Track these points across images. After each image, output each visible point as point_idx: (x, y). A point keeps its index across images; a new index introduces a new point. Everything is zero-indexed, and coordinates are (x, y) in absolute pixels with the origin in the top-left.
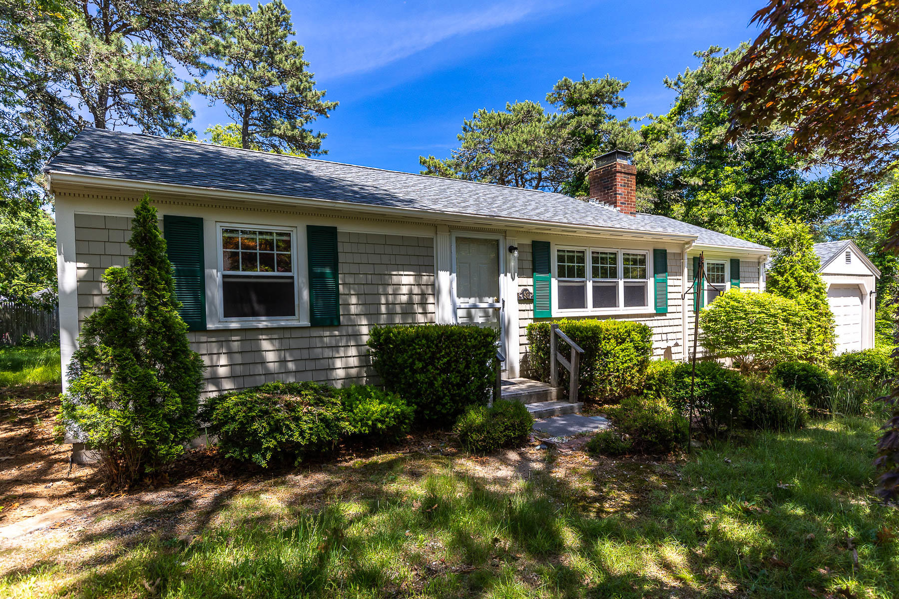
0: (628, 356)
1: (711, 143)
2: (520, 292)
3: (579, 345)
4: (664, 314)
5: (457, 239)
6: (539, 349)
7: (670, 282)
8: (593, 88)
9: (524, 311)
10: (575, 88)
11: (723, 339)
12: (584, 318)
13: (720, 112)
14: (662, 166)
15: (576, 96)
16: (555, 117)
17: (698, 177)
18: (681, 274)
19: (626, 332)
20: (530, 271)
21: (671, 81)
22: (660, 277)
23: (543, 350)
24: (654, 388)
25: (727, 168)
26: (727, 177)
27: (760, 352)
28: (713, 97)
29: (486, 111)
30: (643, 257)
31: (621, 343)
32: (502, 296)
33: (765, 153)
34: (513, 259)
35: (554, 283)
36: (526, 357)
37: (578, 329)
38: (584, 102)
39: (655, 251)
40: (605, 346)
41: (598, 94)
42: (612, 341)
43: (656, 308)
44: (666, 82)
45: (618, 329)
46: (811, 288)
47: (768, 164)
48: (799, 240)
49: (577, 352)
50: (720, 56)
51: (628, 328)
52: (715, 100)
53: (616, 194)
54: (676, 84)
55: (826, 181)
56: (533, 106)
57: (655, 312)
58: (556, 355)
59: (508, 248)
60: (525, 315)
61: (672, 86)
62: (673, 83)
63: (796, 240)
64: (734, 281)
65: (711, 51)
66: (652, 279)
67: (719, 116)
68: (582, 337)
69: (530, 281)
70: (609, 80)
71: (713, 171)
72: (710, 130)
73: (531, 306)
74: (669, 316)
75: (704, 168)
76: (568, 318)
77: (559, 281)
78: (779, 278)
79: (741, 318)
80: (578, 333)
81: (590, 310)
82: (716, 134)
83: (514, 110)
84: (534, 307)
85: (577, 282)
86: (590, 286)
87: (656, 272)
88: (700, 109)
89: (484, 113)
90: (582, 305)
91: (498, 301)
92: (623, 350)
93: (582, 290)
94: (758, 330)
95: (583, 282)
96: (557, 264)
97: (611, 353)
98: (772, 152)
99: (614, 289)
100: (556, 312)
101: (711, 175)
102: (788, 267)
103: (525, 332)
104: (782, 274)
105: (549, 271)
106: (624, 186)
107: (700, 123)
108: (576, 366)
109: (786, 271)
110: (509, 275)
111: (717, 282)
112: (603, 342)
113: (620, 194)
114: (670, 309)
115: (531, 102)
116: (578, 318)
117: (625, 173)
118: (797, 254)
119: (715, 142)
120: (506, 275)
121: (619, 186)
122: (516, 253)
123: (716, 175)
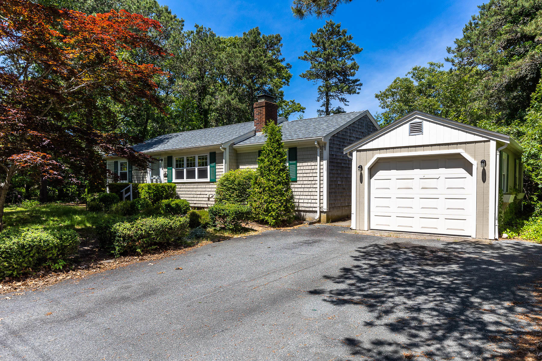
2: (165, 173)
7: (217, 167)
9: (165, 180)
20: (167, 167)
22: (213, 165)
30: (206, 157)
32: (160, 175)
34: (162, 163)
39: (211, 153)
43: (210, 179)
64: (292, 162)
66: (209, 166)
69: (167, 170)
73: (167, 178)
77: (175, 170)
81: (185, 180)
87: (211, 163)
90: (183, 178)
95: (183, 169)
96: (175, 163)
99: (194, 172)
100: (174, 180)
105: (172, 166)
106: (258, 114)
110: (162, 168)
113: (256, 119)
117: (258, 107)
121: (255, 115)
122: (163, 161)
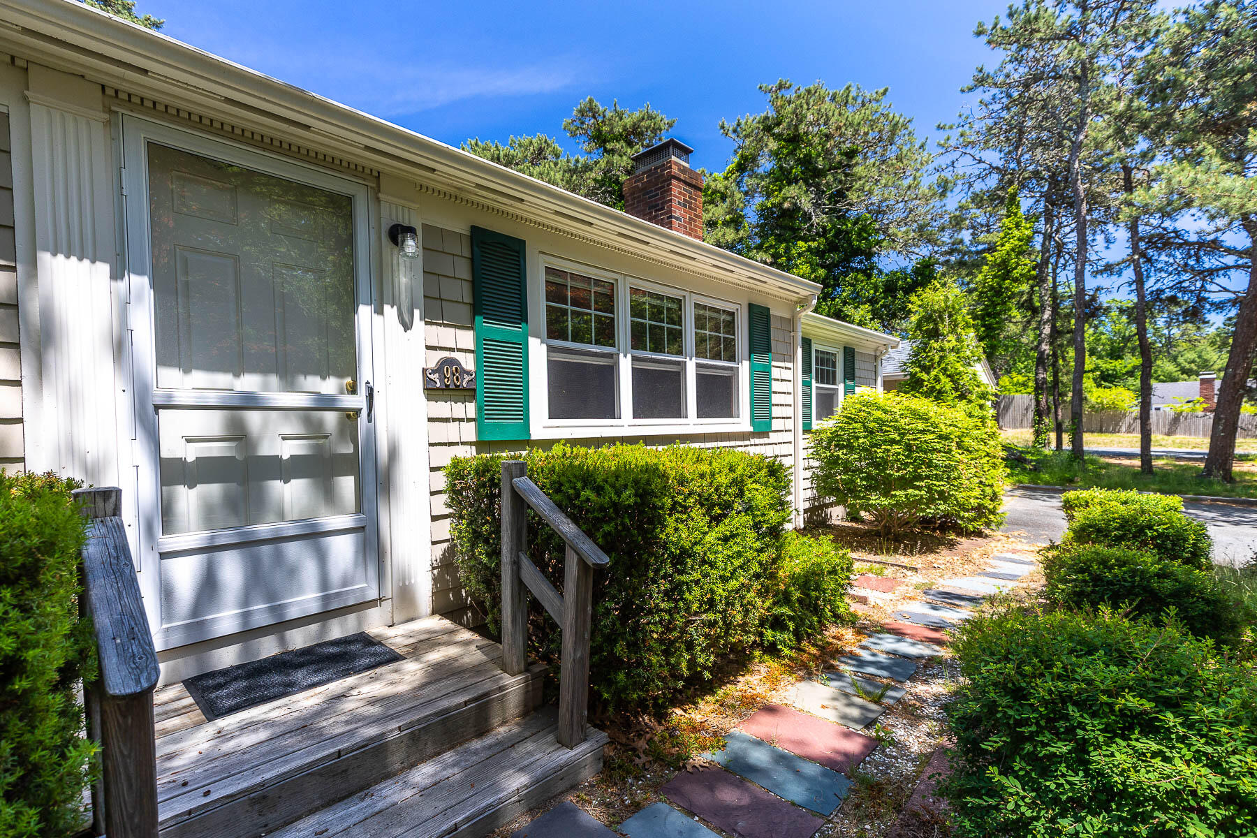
0: (739, 554)
1: (781, 208)
2: (432, 365)
3: (590, 534)
4: (765, 434)
5: (155, 150)
6: (476, 537)
7: (775, 373)
8: (628, 121)
9: (446, 420)
10: (604, 116)
11: (862, 479)
12: (612, 441)
13: (792, 168)
14: (720, 234)
15: (605, 129)
16: (577, 161)
17: (765, 252)
18: (792, 359)
19: (734, 482)
20: (465, 311)
21: (730, 126)
22: (760, 360)
23: (486, 541)
24: (791, 625)
25: (801, 243)
26: (800, 255)
27: (926, 504)
28: (783, 147)
29: (479, 143)
30: (729, 318)
31: (717, 519)
32: (365, 374)
33: (839, 232)
34: (405, 265)
35: (538, 353)
36: (450, 552)
37: (587, 478)
38: (617, 139)
39: (752, 308)
40: (677, 532)
41: (635, 127)
42: (697, 514)
43: (752, 423)
44: (723, 127)
45: (713, 475)
46: (971, 393)
47: (842, 246)
48: (950, 316)
49: (582, 563)
50: (790, 95)
51: (739, 471)
52: (785, 151)
53: (671, 217)
54: (735, 131)
55: (909, 271)
56: (546, 142)
57: (751, 429)
58: (516, 564)
59: (385, 228)
60: (450, 432)
61: (730, 134)
62: (731, 129)
63: (946, 316)
64: (849, 383)
65: (780, 87)
66: (746, 364)
67: (791, 172)
68: (602, 509)
69: (466, 339)
70: (650, 112)
71: (783, 245)
72: (780, 190)
73: (470, 409)
74: (773, 437)
75: (772, 240)
76: (574, 442)
77: (551, 349)
78: (925, 377)
79: (893, 442)
80: (588, 493)
81: (626, 423)
82: (788, 195)
83: (520, 146)
84: (479, 410)
85: (596, 355)
86: (625, 367)
87: (752, 350)
88: (766, 164)
89: (476, 145)
90: (609, 410)
91: (353, 390)
92: (725, 539)
93: (609, 374)
94: (924, 463)
95: (610, 356)
96: (543, 304)
97: (692, 555)
98: (847, 232)
99: (675, 379)
100: (542, 425)
101: (782, 251)
102: (937, 358)
103: (441, 481)
104: (926, 370)
105: (520, 315)
106: (685, 206)
107: (768, 180)
108: (580, 608)
109: (932, 365)
110: (390, 312)
111: (828, 383)
112: (671, 521)
113: (677, 219)
114: (776, 424)
115: (543, 136)
116: (598, 442)
117: (685, 183)
118: (949, 338)
119: (786, 205)
120: (380, 311)
121: (675, 203)
122: (411, 246)
123: (787, 250)
